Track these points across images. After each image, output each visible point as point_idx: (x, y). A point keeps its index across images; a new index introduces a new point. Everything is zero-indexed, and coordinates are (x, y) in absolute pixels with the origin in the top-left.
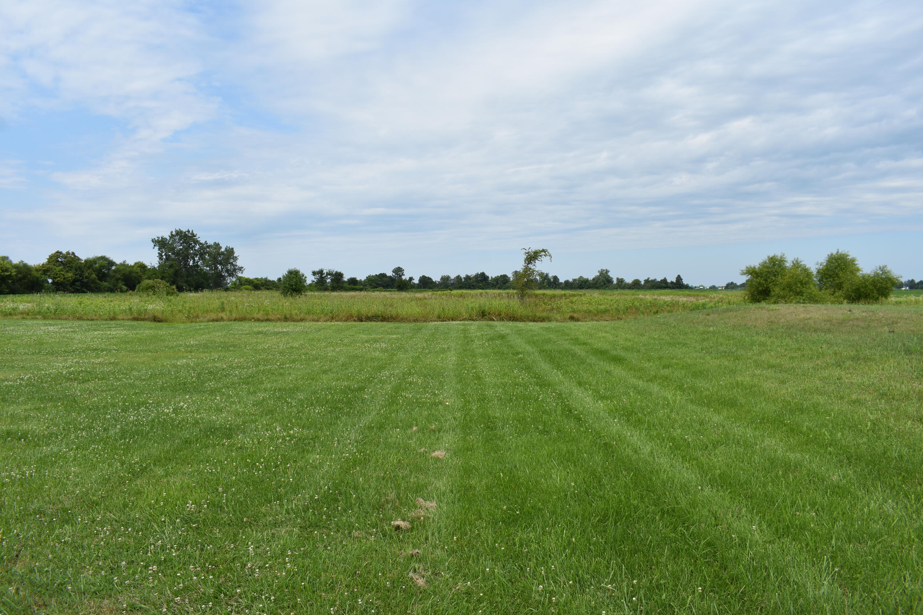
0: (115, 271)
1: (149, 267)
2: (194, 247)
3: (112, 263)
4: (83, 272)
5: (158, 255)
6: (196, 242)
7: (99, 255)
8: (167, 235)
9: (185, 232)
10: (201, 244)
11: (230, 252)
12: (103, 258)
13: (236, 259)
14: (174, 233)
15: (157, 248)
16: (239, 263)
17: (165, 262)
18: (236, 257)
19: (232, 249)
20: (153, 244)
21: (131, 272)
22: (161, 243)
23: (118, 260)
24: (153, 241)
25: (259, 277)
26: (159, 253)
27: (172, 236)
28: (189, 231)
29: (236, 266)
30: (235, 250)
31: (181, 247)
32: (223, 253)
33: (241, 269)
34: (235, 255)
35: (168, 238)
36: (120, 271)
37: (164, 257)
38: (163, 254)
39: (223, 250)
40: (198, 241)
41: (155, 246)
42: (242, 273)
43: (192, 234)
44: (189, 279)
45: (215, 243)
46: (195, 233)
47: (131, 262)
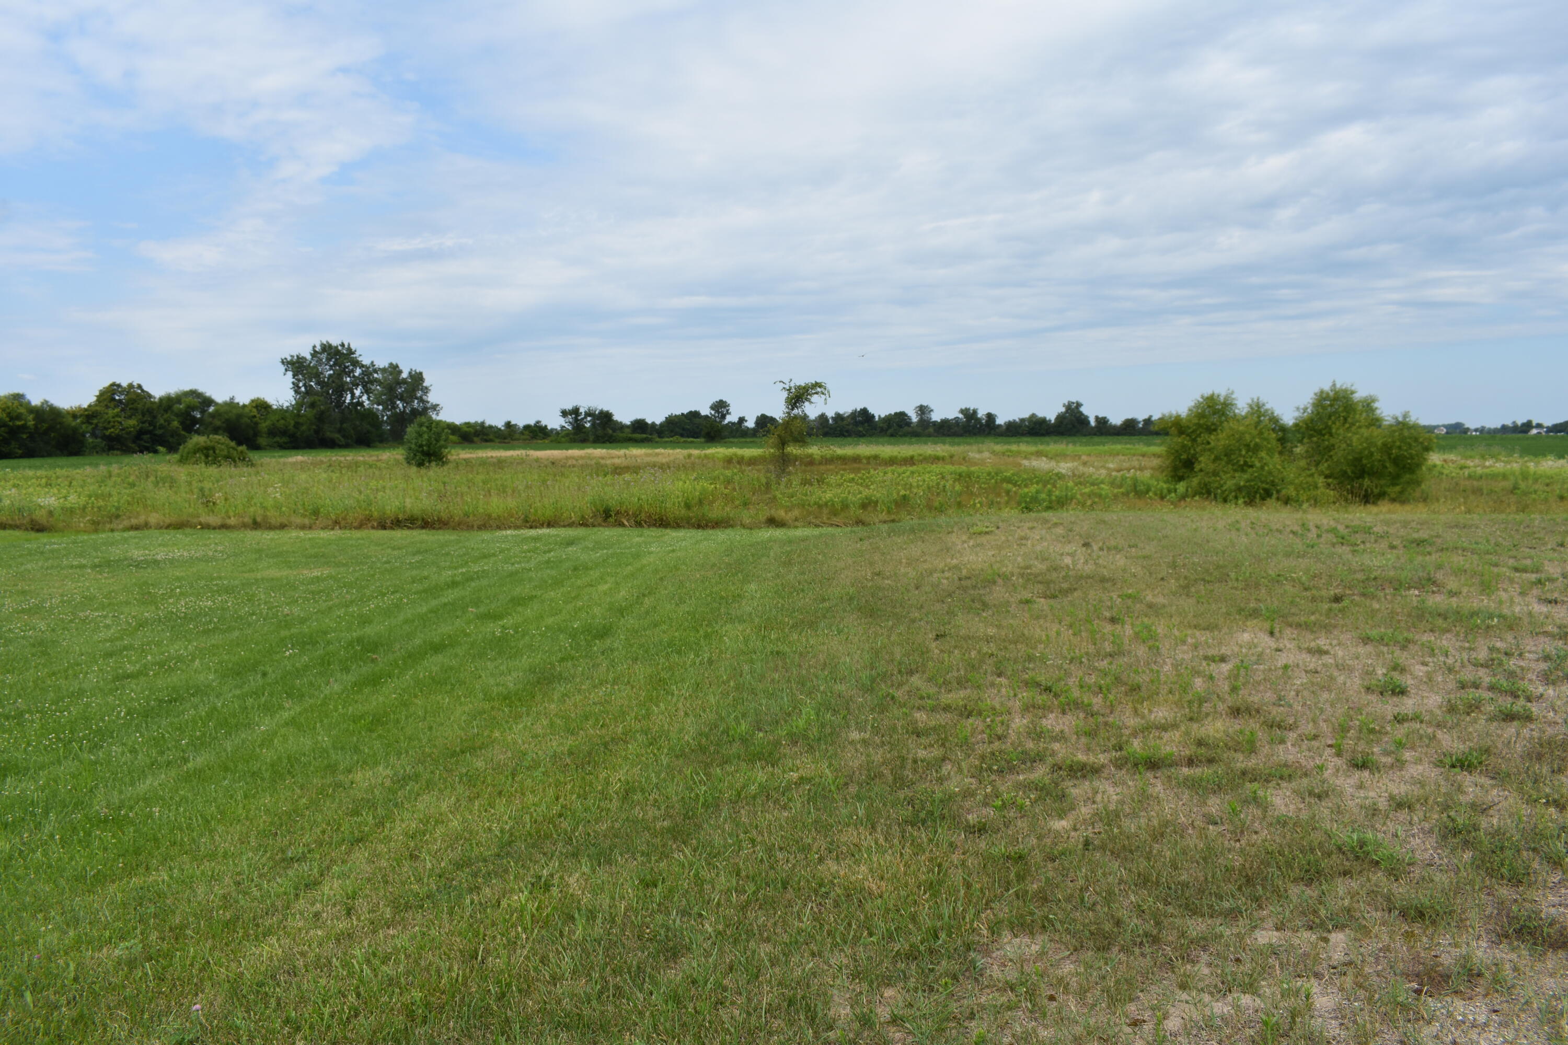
0: (213, 416)
1: (275, 407)
2: (353, 371)
3: (208, 402)
4: (155, 417)
5: (292, 386)
6: (356, 363)
7: (187, 388)
8: (307, 354)
9: (337, 347)
10: (363, 366)
11: (417, 379)
12: (194, 393)
13: (426, 390)
14: (318, 348)
15: (290, 374)
16: (432, 398)
17: (304, 398)
18: (426, 388)
19: (421, 373)
20: (283, 368)
21: (239, 416)
22: (296, 366)
23: (220, 397)
24: (283, 362)
25: (472, 421)
26: (293, 383)
27: (315, 354)
28: (343, 345)
29: (428, 402)
30: (425, 376)
31: (331, 372)
32: (404, 381)
33: (435, 407)
34: (425, 384)
35: (309, 357)
36: (220, 415)
37: (303, 389)
38: (301, 384)
39: (404, 375)
40: (357, 362)
41: (286, 370)
42: (437, 414)
43: (349, 349)
44: (345, 425)
45: (391, 364)
46: (353, 347)
47: (243, 399)
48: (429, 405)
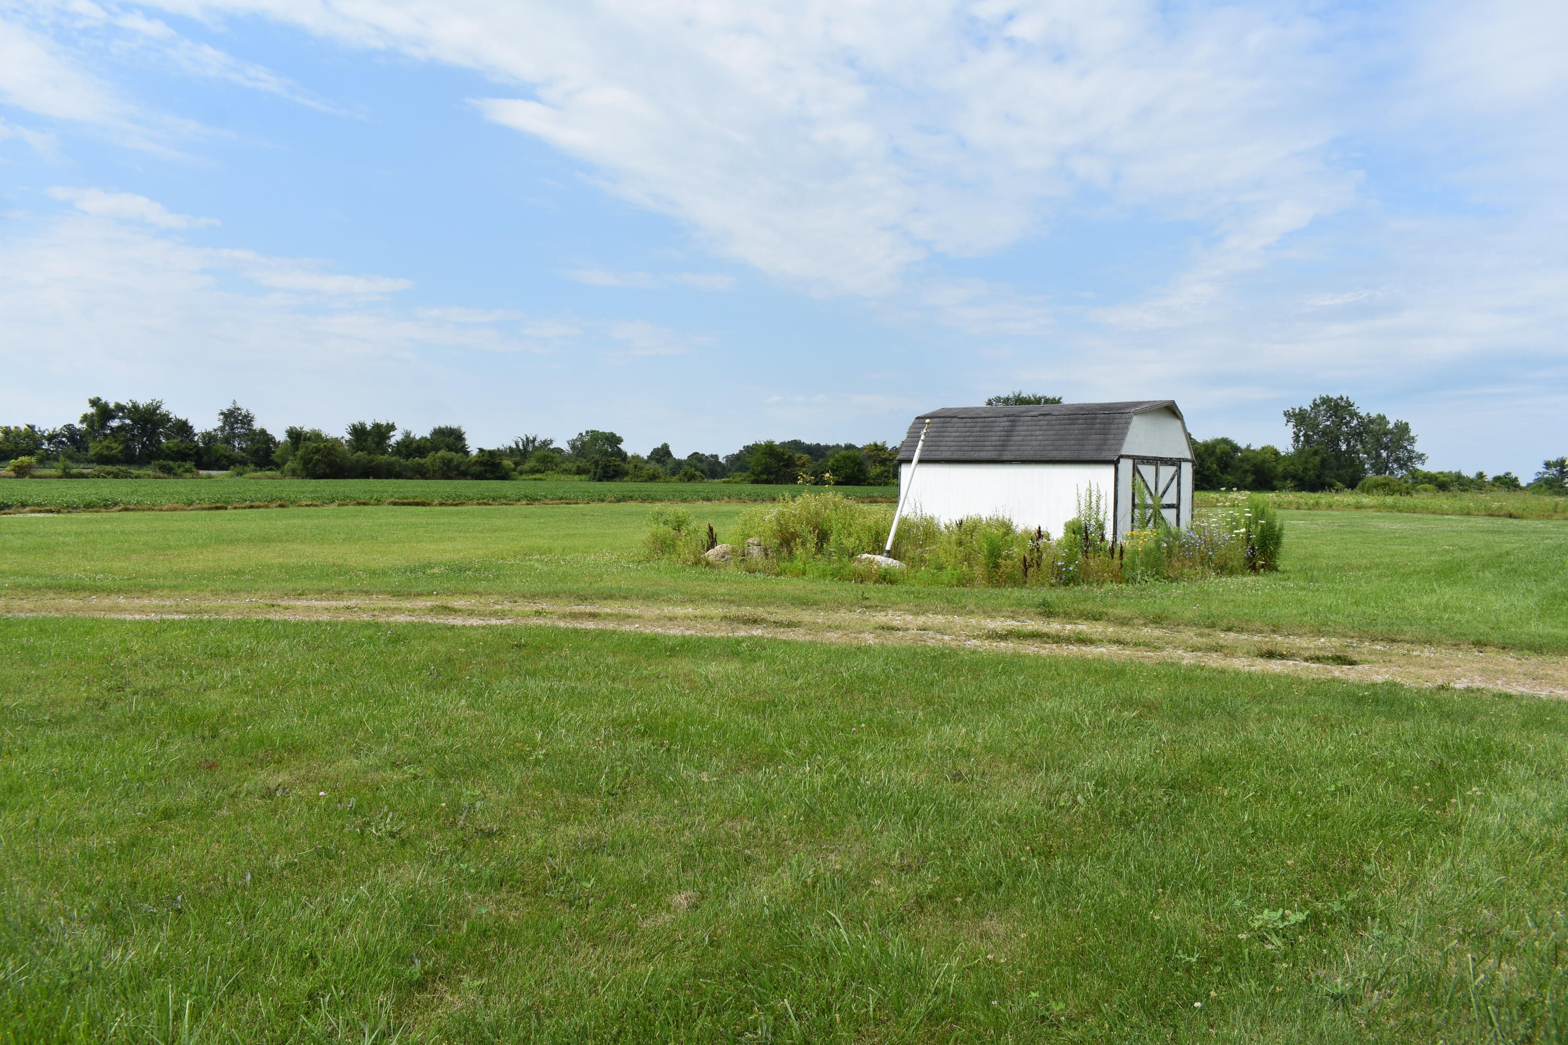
0: (1242, 460)
1: (1283, 454)
2: (1349, 422)
3: (1236, 449)
4: (1203, 460)
5: (1293, 435)
6: (1354, 415)
7: (1220, 436)
8: (1307, 407)
9: (1336, 401)
10: (1361, 417)
11: (1403, 429)
12: (1225, 441)
13: (1412, 440)
14: (1318, 402)
15: (1291, 424)
16: (1418, 448)
17: (1304, 446)
18: (1413, 438)
19: (1407, 424)
20: (1285, 419)
21: (1264, 461)
22: (1299, 418)
23: (1242, 445)
24: (1285, 415)
25: (1446, 470)
26: (1294, 433)
27: (1315, 406)
28: (1342, 398)
29: (1413, 452)
30: (1410, 426)
31: (1328, 423)
32: (1390, 432)
33: (1421, 457)
34: (1412, 434)
35: (1309, 409)
36: (1248, 460)
37: (1302, 439)
38: (1301, 434)
39: (1391, 426)
40: (1356, 414)
41: (1288, 421)
42: (1423, 463)
43: (1348, 402)
44: (1340, 472)
45: (1379, 415)
46: (1351, 400)
47: (1257, 446)
48: (1414, 455)
